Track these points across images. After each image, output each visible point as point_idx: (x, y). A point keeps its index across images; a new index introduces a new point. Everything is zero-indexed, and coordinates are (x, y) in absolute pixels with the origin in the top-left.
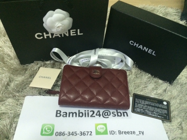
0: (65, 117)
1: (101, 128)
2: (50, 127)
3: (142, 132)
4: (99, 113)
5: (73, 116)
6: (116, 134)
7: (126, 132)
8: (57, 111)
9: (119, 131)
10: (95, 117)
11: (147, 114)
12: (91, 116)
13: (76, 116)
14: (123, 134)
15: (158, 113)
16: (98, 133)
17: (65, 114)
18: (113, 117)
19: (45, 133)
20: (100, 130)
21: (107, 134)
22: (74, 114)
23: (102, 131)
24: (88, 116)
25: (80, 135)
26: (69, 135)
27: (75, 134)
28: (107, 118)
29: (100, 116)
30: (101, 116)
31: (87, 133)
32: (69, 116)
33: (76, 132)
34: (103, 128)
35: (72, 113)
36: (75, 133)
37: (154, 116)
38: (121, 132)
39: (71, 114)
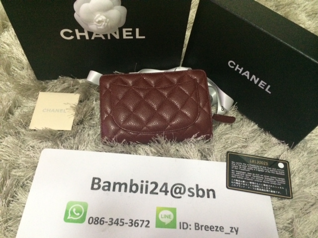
0: (107, 191)
1: (166, 216)
2: (80, 207)
3: (236, 229)
4: (166, 188)
5: (120, 190)
6: (190, 229)
7: (208, 228)
8: (94, 179)
9: (195, 224)
10: (157, 194)
11: (252, 190)
12: (152, 192)
13: (125, 191)
14: (202, 230)
15: (270, 185)
16: (160, 224)
17: (107, 184)
18: (190, 197)
19: (72, 217)
20: (163, 220)
21: (175, 227)
22: (123, 187)
23: (167, 221)
24: (146, 192)
25: (129, 226)
26: (110, 223)
27: (121, 224)
28: (178, 199)
29: (166, 194)
30: (169, 194)
31: (142, 222)
32: (114, 190)
33: (123, 219)
34: (169, 217)
35: (118, 183)
36: (121, 222)
37: (265, 190)
38: (200, 226)
39: (117, 186)
